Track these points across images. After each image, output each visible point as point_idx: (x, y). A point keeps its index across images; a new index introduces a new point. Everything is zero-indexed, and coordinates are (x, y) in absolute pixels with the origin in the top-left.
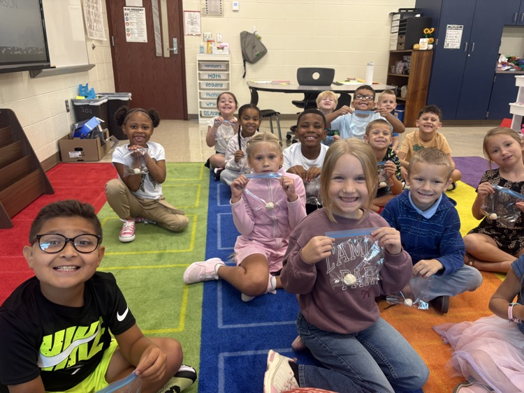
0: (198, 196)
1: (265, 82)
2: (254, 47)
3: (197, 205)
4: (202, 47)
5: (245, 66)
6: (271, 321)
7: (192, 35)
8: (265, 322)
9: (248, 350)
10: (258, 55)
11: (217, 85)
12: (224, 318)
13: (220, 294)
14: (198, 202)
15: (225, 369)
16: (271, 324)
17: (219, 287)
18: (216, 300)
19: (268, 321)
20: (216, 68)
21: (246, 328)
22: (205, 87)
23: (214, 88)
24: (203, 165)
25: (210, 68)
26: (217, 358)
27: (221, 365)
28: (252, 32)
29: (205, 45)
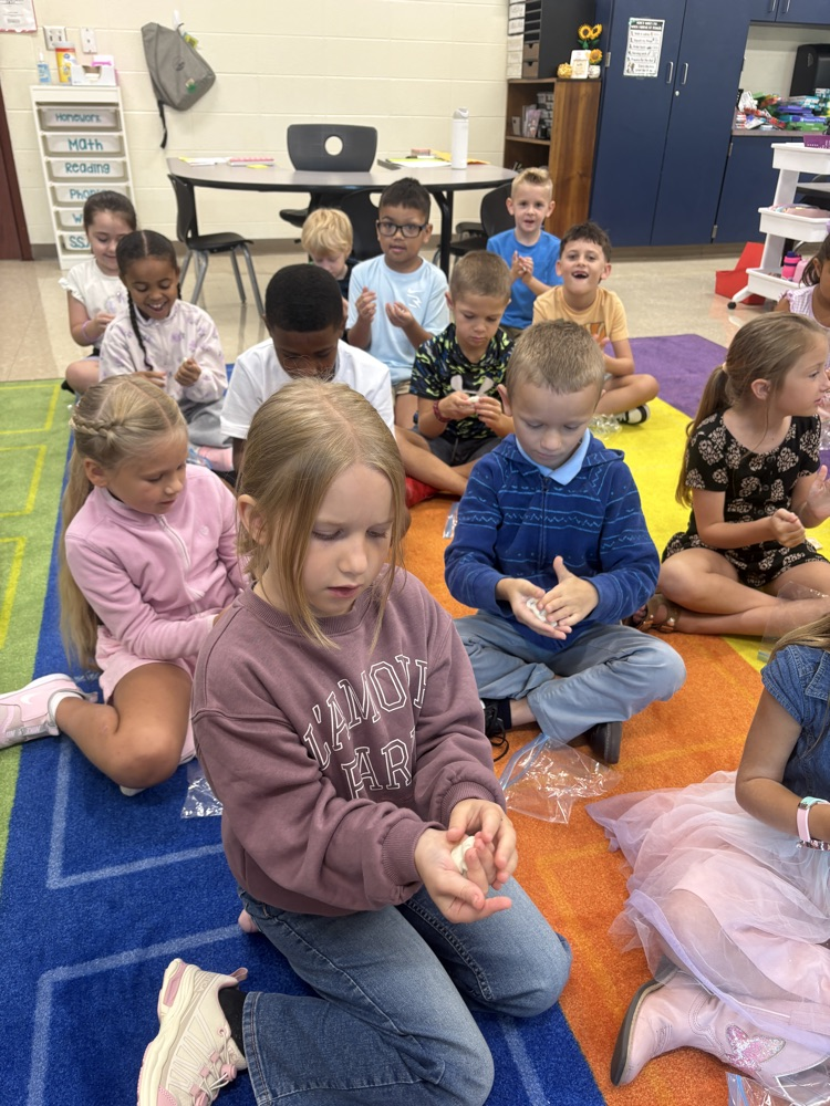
0: (36, 479)
1: (211, 161)
2: (180, 67)
3: (29, 507)
4: (43, 67)
5: (162, 115)
6: (194, 845)
7: (12, 32)
8: (178, 850)
9: (125, 949)
10: (192, 88)
11: (94, 167)
12: (67, 852)
13: (63, 777)
14: (32, 496)
15: (53, 1024)
16: (192, 854)
17: (64, 758)
18: (51, 799)
19: (186, 847)
20: (86, 124)
21: (123, 876)
22: (63, 173)
23: (87, 174)
24: (58, 386)
25: (71, 123)
26: (35, 989)
27: (43, 1013)
28: (172, 27)
29: (50, 59)
